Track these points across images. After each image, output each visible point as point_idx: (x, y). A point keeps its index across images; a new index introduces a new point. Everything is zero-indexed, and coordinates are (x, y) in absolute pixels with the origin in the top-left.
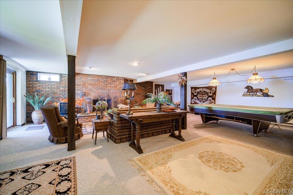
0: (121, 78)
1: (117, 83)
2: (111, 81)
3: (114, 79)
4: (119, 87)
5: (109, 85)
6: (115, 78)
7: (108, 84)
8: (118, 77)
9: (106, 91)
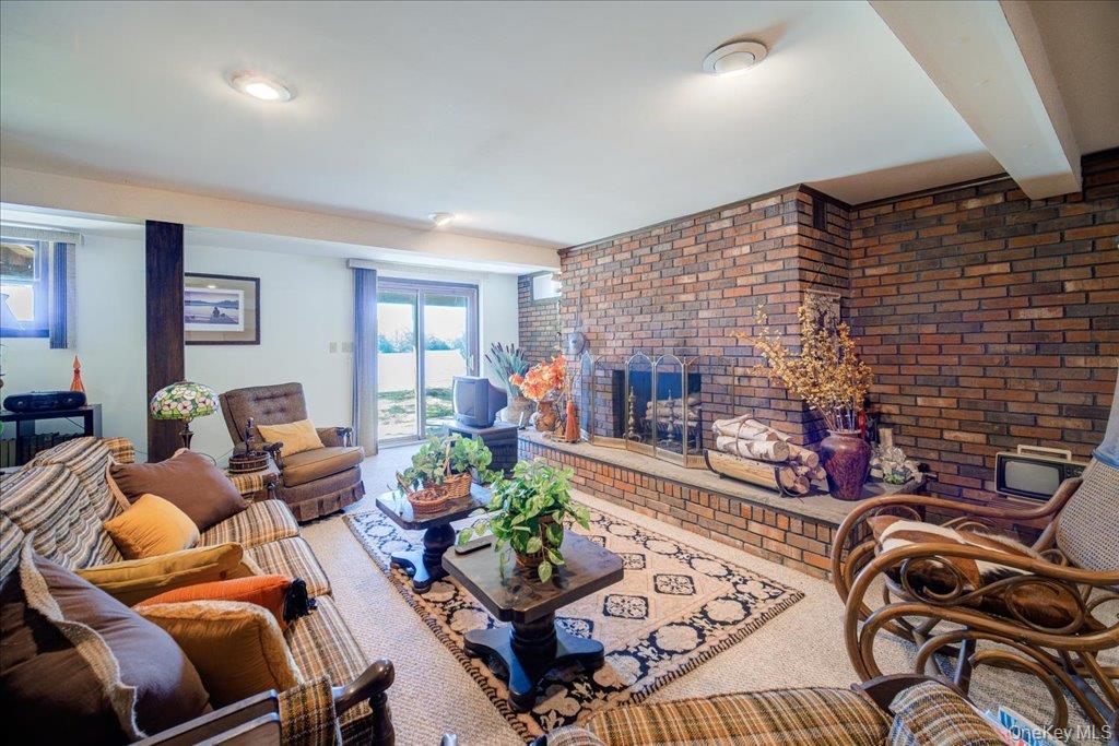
0: (772, 202)
1: (736, 252)
2: (695, 250)
3: (714, 226)
4: (753, 280)
5: (686, 279)
6: (726, 213)
7: (679, 271)
8: (748, 202)
9: (669, 316)
